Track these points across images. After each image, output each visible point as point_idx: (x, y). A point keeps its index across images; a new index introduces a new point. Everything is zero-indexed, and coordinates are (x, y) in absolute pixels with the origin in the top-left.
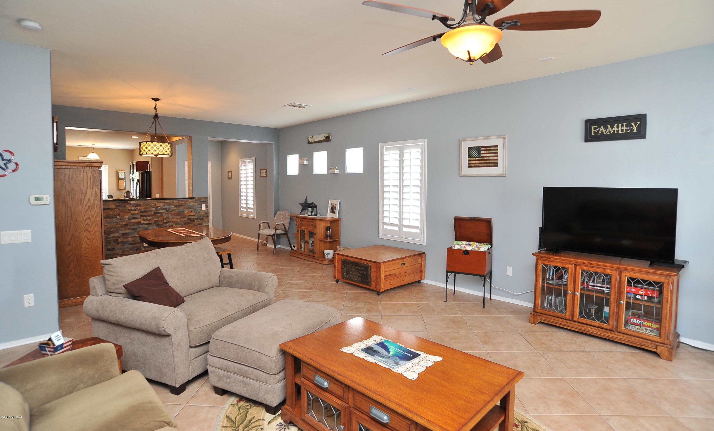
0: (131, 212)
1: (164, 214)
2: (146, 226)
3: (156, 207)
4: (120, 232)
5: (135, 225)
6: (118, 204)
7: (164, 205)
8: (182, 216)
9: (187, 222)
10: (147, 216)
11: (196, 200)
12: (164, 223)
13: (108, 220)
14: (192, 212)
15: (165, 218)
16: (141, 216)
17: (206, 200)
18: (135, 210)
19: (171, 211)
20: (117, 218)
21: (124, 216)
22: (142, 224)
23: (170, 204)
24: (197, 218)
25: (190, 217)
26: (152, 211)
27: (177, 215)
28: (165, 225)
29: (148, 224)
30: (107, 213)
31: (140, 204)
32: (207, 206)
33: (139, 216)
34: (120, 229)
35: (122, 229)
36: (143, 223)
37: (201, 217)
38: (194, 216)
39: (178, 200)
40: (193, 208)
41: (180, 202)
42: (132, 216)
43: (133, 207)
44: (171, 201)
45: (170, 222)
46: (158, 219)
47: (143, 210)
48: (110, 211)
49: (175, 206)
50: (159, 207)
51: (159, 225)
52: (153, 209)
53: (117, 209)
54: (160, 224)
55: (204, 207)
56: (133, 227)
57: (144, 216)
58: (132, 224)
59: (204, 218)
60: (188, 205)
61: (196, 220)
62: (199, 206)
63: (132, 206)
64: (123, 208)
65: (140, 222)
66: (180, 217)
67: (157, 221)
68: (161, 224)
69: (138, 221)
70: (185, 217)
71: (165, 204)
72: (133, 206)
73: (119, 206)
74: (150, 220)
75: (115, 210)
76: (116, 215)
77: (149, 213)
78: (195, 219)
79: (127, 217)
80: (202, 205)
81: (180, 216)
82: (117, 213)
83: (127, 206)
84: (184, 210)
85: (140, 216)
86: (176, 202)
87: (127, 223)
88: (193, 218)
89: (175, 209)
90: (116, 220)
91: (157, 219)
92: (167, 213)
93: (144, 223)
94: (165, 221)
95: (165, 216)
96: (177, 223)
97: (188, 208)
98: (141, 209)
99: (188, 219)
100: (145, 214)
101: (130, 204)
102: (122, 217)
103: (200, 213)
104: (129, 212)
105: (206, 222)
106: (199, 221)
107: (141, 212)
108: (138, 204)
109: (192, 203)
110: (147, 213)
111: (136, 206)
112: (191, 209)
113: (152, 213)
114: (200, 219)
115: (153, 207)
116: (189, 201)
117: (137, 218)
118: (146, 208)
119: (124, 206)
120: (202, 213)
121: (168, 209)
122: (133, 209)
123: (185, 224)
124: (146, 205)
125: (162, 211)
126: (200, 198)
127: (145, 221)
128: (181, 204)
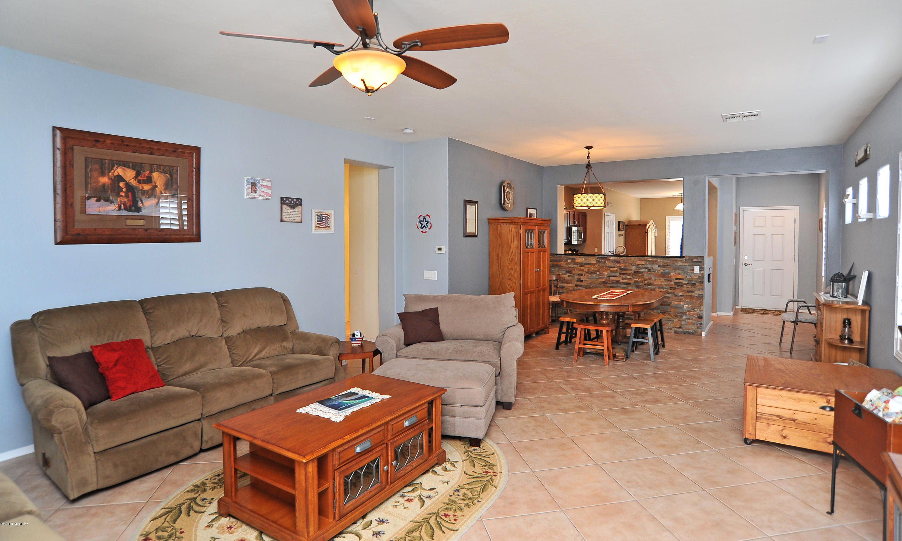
0: (610, 269)
1: (645, 274)
2: (625, 286)
3: (637, 265)
6: (598, 260)
8: (667, 279)
9: (674, 286)
10: (627, 274)
11: (686, 260)
12: (645, 285)
13: (589, 275)
14: (680, 274)
15: (647, 279)
17: (701, 260)
19: (654, 271)
21: (604, 273)
22: (620, 283)
23: (653, 263)
24: (686, 283)
25: (677, 281)
26: (632, 269)
27: (661, 277)
28: (647, 288)
29: (627, 284)
30: (588, 267)
31: (620, 261)
32: (702, 269)
33: (618, 274)
34: (599, 286)
37: (694, 282)
38: (682, 279)
39: (664, 259)
40: (682, 269)
41: (666, 261)
42: (611, 274)
43: (612, 264)
44: (654, 259)
46: (639, 279)
47: (622, 268)
49: (659, 266)
50: (641, 266)
51: (638, 286)
52: (634, 267)
54: (640, 286)
55: (697, 269)
56: (611, 285)
57: (623, 274)
58: (611, 282)
59: (697, 284)
60: (676, 266)
61: (685, 286)
62: (690, 268)
63: (611, 262)
64: (603, 264)
66: (664, 280)
67: (637, 281)
69: (617, 279)
70: (671, 281)
71: (646, 263)
73: (599, 262)
74: (629, 279)
75: (596, 265)
76: (596, 271)
77: (629, 272)
78: (685, 284)
79: (606, 274)
80: (695, 266)
82: (597, 269)
84: (670, 271)
85: (619, 274)
86: (660, 261)
87: (606, 280)
88: (682, 283)
89: (659, 269)
90: (596, 276)
91: (637, 279)
92: (649, 274)
94: (646, 282)
95: (646, 276)
96: (660, 287)
97: (675, 269)
98: (620, 267)
99: (674, 283)
100: (624, 272)
101: (609, 260)
102: (601, 273)
103: (691, 276)
104: (609, 268)
105: (699, 290)
106: (689, 286)
107: (620, 270)
108: (617, 261)
109: (680, 263)
110: (627, 271)
111: (615, 263)
112: (679, 270)
113: (632, 271)
114: (691, 284)
115: (633, 265)
116: (676, 260)
117: (616, 275)
118: (625, 265)
119: (604, 262)
120: (695, 277)
121: (650, 269)
122: (612, 266)
123: (671, 288)
124: (625, 262)
125: (644, 270)
126: (692, 257)
127: (624, 280)
128: (666, 263)
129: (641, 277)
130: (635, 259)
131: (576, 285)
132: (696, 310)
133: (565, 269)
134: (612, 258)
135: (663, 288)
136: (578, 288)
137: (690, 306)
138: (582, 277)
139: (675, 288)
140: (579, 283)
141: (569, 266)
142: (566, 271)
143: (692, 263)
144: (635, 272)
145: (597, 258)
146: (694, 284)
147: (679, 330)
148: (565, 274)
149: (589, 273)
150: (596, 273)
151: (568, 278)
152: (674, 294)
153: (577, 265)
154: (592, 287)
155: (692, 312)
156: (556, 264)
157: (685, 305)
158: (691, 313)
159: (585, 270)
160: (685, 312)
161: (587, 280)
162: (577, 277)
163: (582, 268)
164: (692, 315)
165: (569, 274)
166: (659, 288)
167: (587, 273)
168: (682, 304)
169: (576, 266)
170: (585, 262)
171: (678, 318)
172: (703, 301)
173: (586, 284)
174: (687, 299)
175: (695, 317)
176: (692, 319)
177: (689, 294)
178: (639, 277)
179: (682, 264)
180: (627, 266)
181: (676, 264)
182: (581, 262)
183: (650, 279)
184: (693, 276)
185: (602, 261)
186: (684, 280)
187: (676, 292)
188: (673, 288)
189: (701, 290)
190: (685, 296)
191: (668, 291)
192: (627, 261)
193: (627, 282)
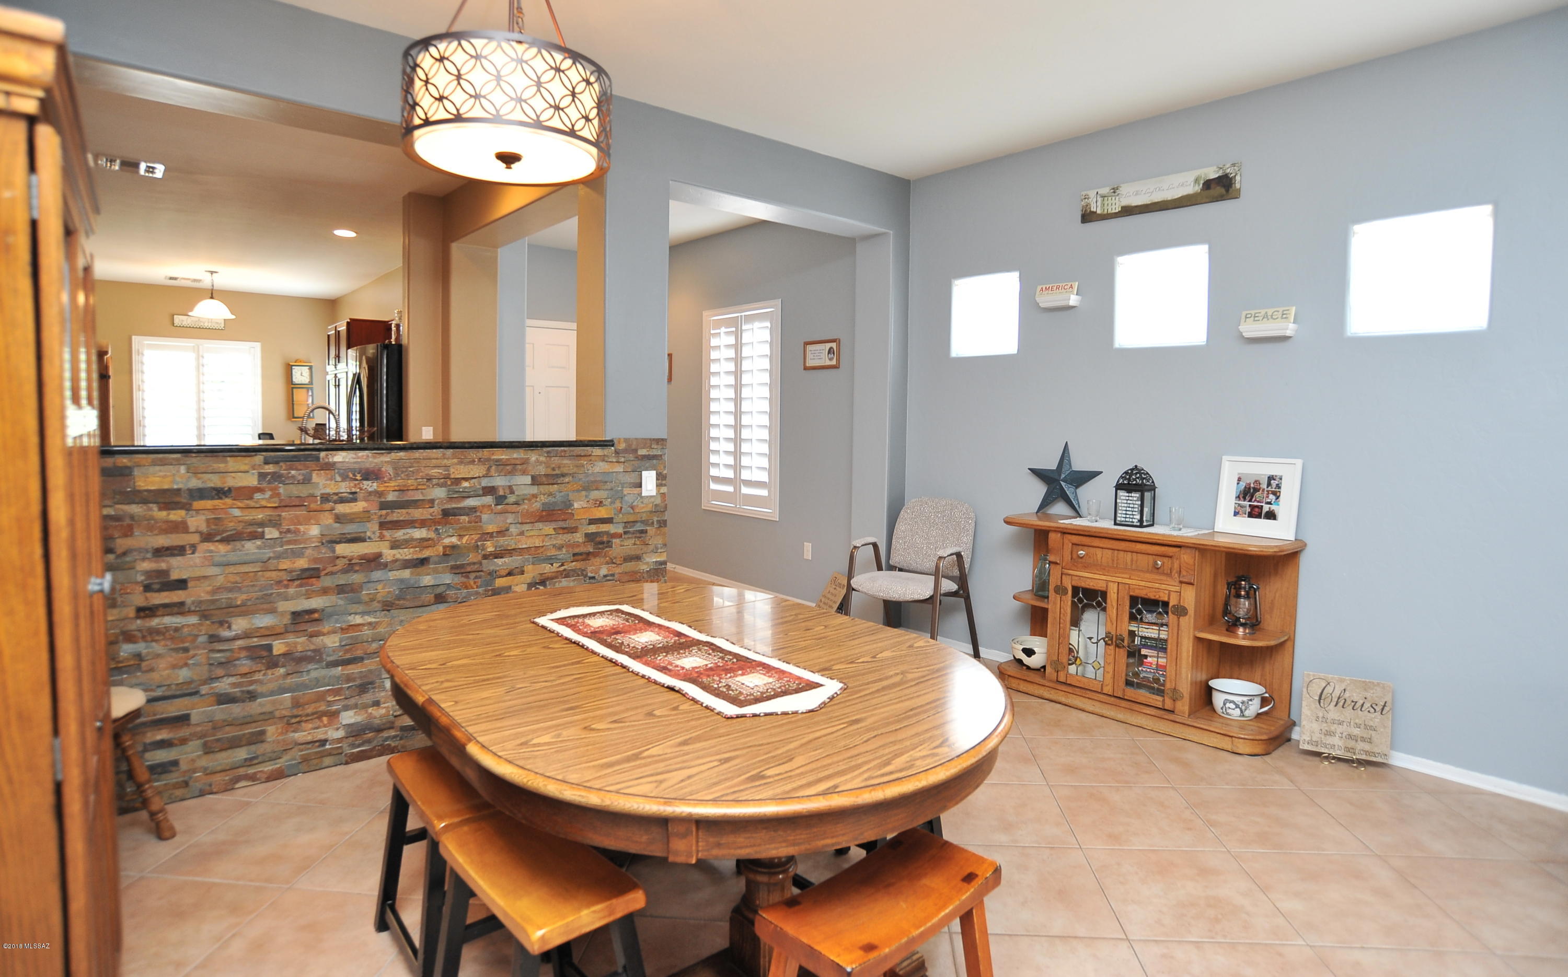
0: (332, 509)
1: (485, 517)
2: (406, 574)
3: (452, 484)
4: (280, 609)
5: (356, 571)
6: (270, 468)
7: (485, 476)
8: (561, 524)
9: (582, 549)
10: (411, 524)
11: (617, 452)
12: (485, 557)
13: (222, 548)
15: (491, 535)
16: (383, 525)
17: (659, 453)
18: (353, 498)
19: (517, 503)
20: (267, 537)
21: (302, 528)
22: (385, 566)
23: (511, 468)
24: (620, 531)
26: (432, 501)
27: (541, 519)
28: (491, 568)
29: (415, 566)
30: (214, 510)
31: (379, 470)
32: (662, 479)
33: (372, 528)
34: (279, 594)
35: (291, 591)
36: (389, 559)
37: (639, 527)
38: (608, 521)
39: (548, 452)
40: (609, 486)
41: (556, 461)
42: (338, 529)
43: (343, 484)
44: (515, 456)
45: (509, 552)
46: (461, 537)
47: (391, 497)
48: (228, 501)
49: (535, 481)
50: (466, 484)
51: (460, 566)
52: (439, 493)
53: (268, 494)
54: (468, 564)
55: (649, 480)
56: (342, 580)
57: (397, 524)
58: (341, 563)
59: (651, 530)
60: (587, 475)
61: (617, 541)
62: (631, 478)
63: (338, 478)
64: (295, 490)
65: (379, 555)
66: (554, 529)
67: (454, 547)
68: (474, 564)
69: (366, 551)
70: (573, 530)
71: (489, 469)
72: (345, 478)
73: (276, 477)
74: (424, 543)
75: (258, 496)
76: (262, 524)
77: (417, 513)
78: (615, 536)
79: (315, 531)
80: (643, 472)
81: (554, 525)
82: (269, 512)
83: (315, 477)
84: (571, 498)
85: (376, 527)
86: (537, 461)
87: (316, 560)
88: (607, 533)
89: (534, 490)
90: (259, 548)
91: (454, 540)
92: (500, 512)
93: (396, 560)
94: (490, 547)
95: (490, 524)
96: (537, 555)
97: (587, 488)
98: (379, 494)
99: (587, 535)
100: (399, 515)
101: (329, 467)
102: (289, 531)
103: (632, 508)
104: (329, 505)
105: (656, 549)
106: (630, 542)
107: (381, 509)
108: (367, 469)
109: (601, 464)
110: (410, 511)
111: (359, 477)
112: (597, 489)
113: (432, 510)
114: (634, 533)
115: (436, 485)
116: (590, 455)
117: (362, 535)
118: (404, 486)
119: (300, 477)
120: (643, 507)
121: (501, 493)
122: (345, 494)
123: (576, 558)
124: (403, 472)
125: (479, 500)
126: (634, 443)
127: (401, 551)
128: (559, 467)
129: (467, 529)
130: (444, 457)
131: (142, 609)
134: (339, 457)
135: (550, 560)
136: (155, 622)
138: (175, 561)
139: (588, 554)
140: (165, 598)
143: (636, 463)
145: (266, 462)
146: (641, 532)
149: (221, 541)
150: (261, 536)
152: (586, 576)
153: (145, 502)
154: (243, 604)
159: (197, 522)
161: (211, 571)
162: (146, 566)
163: (176, 515)
166: (537, 560)
167: (208, 537)
169: (135, 509)
170: (195, 483)
177: (629, 566)
178: (461, 528)
179: (607, 467)
180: (411, 488)
181: (589, 467)
182: (166, 487)
183: (502, 533)
184: (637, 506)
185: (293, 472)
186: (614, 521)
187: (590, 569)
188: (584, 557)
189: (661, 548)
190: (616, 576)
191: (565, 570)
192: (411, 469)
193: (415, 557)
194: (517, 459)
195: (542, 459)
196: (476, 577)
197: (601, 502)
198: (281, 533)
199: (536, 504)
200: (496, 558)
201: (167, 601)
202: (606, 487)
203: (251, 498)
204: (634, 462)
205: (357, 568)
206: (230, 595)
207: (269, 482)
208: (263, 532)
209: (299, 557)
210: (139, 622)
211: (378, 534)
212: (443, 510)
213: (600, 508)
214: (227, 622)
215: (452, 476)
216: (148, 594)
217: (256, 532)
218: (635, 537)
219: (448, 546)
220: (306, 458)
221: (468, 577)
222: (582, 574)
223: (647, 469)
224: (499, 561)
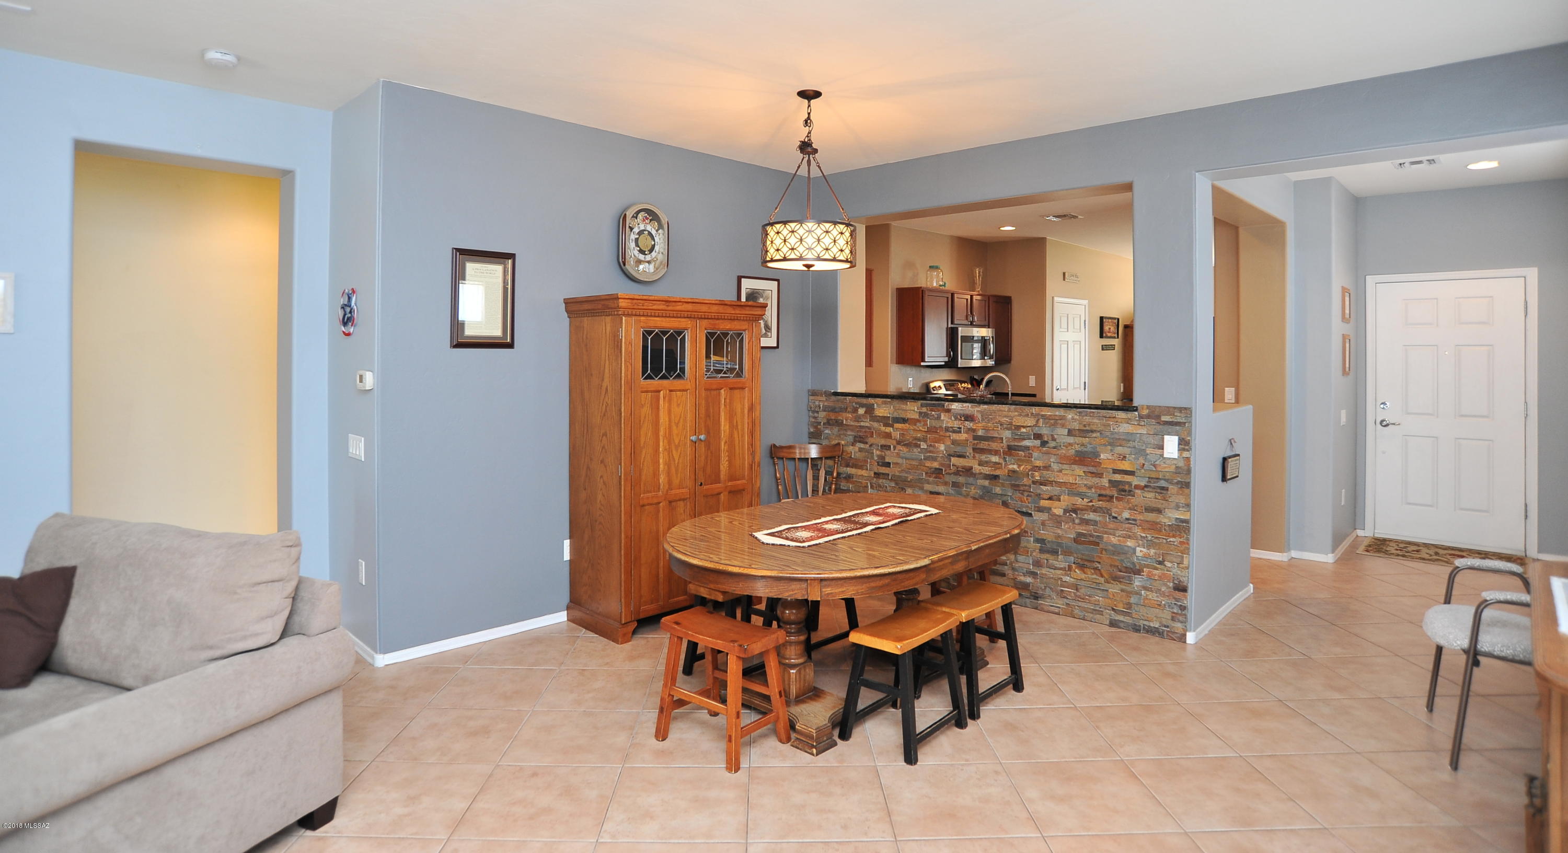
0: (950, 437)
1: (1035, 454)
2: (986, 483)
3: (1015, 428)
4: (925, 488)
5: (960, 475)
6: (924, 410)
7: (1035, 425)
8: (1092, 469)
9: (1108, 492)
10: (990, 452)
11: (1141, 417)
12: (1034, 483)
13: (905, 449)
15: (1039, 468)
16: (975, 450)
17: (1184, 420)
18: (959, 431)
19: (1057, 448)
20: (922, 447)
21: (937, 445)
22: (975, 475)
23: (1053, 422)
24: (1143, 484)
25: (1118, 477)
26: (1002, 439)
27: (1075, 462)
28: (1039, 492)
29: (992, 479)
30: (902, 429)
31: (973, 415)
32: (1184, 444)
33: (969, 451)
34: (926, 480)
35: (931, 479)
36: (978, 472)
37: (1163, 483)
38: (1131, 473)
39: (1080, 413)
40: (1131, 444)
41: (1087, 419)
42: (953, 448)
43: (955, 422)
44: (1057, 413)
45: (1051, 483)
46: (1019, 466)
47: (980, 433)
48: (907, 425)
49: (1070, 433)
50: (1023, 430)
51: (1018, 486)
52: (1007, 434)
53: (923, 423)
54: (1022, 485)
55: (1171, 446)
56: (954, 479)
57: (982, 451)
58: (954, 469)
59: (1173, 489)
60: (1113, 433)
61: (1138, 492)
62: (1153, 440)
63: (953, 418)
64: (934, 423)
65: (971, 468)
66: (1084, 472)
67: (1014, 471)
68: (1026, 485)
69: (966, 464)
70: (1100, 475)
71: (1038, 421)
72: (956, 418)
73: (926, 415)
74: (997, 465)
75: (918, 424)
76: (919, 440)
78: (1137, 487)
79: (942, 448)
80: (1165, 437)
81: (1086, 469)
82: (923, 434)
83: (943, 417)
84: (1098, 449)
85: (971, 451)
86: (1073, 418)
87: (941, 464)
88: (1130, 484)
89: (1071, 440)
90: (919, 452)
91: (1015, 467)
92: (1046, 453)
93: (981, 473)
94: (1038, 477)
95: (1038, 460)
96: (1073, 490)
97: (1113, 444)
98: (974, 430)
99: (1110, 481)
100: (984, 445)
101: (949, 411)
102: (931, 446)
103: (1155, 466)
104: (948, 434)
105: (1177, 507)
106: (1151, 495)
107: (974, 440)
108: (967, 415)
109: (1126, 425)
110: (990, 443)
111: (963, 419)
112: (1121, 446)
113: (1002, 445)
114: (1154, 488)
115: (1005, 428)
116: (1115, 417)
117: (965, 454)
118: (987, 427)
119: (936, 416)
120: (1165, 468)
121: (1046, 439)
122: (956, 428)
123: (1101, 498)
124: (986, 418)
125: (1032, 442)
126: (1157, 410)
127: (983, 468)
128: (1089, 425)
129: (1023, 461)
130: (1009, 411)
131: (875, 473)
132: (1168, 564)
133: (852, 430)
134: (955, 406)
135: (1082, 496)
136: (881, 482)
137: (1152, 552)
138: (888, 453)
139: (1112, 497)
140: (883, 470)
141: (862, 424)
142: (855, 437)
143: (1159, 427)
144: (1010, 448)
145: (922, 406)
146: (1163, 488)
147: (1121, 618)
148: (853, 445)
149: (904, 445)
150: (919, 446)
151: (859, 455)
152: (1110, 515)
153: (878, 421)
155: (1156, 569)
156: (833, 418)
157: (1138, 549)
158: (1156, 572)
159: (896, 435)
160: (1138, 567)
161: (900, 461)
162: (878, 452)
163: (889, 430)
164: (1156, 578)
165: (862, 446)
166: (1072, 494)
167: (899, 443)
168: (1130, 543)
169: (875, 425)
170: (896, 415)
171: (1120, 582)
172: (1188, 539)
173: (897, 474)
174: (1144, 530)
175: (1166, 585)
176: (1158, 591)
177: (1151, 516)
178: (1019, 460)
179: (1130, 428)
180: (990, 429)
181: (1115, 427)
182: (885, 415)
183: (1047, 468)
184: (1160, 465)
185: (933, 413)
186: (1136, 474)
187: (1114, 510)
188: (1108, 498)
189: (1183, 507)
190: (1138, 522)
191: (1093, 505)
192: (990, 417)
193: (991, 473)
194: (1056, 415)
195: (1077, 417)
196: (1028, 496)
197: (1125, 457)
198: (927, 446)
199: (1071, 451)
200: (1041, 485)
201: (884, 472)
202: (1129, 445)
203: (915, 425)
204: (1155, 427)
205: (961, 473)
206: (906, 475)
207: (923, 417)
208: (920, 444)
209: (935, 461)
210: (875, 479)
211: (972, 455)
212: (1008, 445)
213: (1123, 462)
214: (904, 489)
215: (1014, 424)
216: (878, 467)
217: (916, 443)
218: (1156, 492)
219: (1011, 471)
220: (939, 405)
221: (1022, 494)
222: (1108, 513)
223: (1169, 434)
224: (1044, 488)
